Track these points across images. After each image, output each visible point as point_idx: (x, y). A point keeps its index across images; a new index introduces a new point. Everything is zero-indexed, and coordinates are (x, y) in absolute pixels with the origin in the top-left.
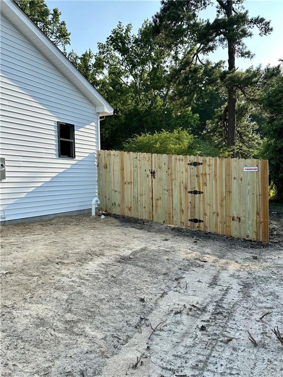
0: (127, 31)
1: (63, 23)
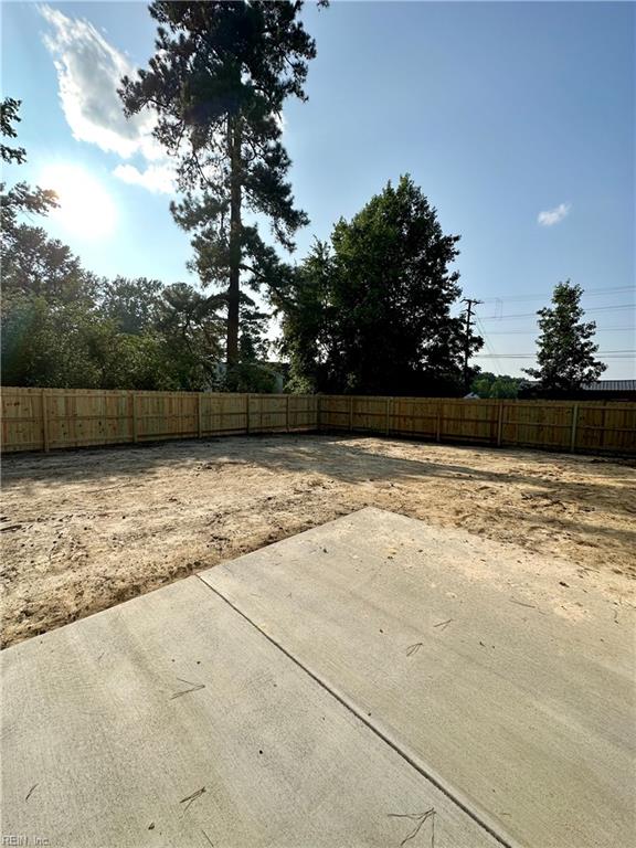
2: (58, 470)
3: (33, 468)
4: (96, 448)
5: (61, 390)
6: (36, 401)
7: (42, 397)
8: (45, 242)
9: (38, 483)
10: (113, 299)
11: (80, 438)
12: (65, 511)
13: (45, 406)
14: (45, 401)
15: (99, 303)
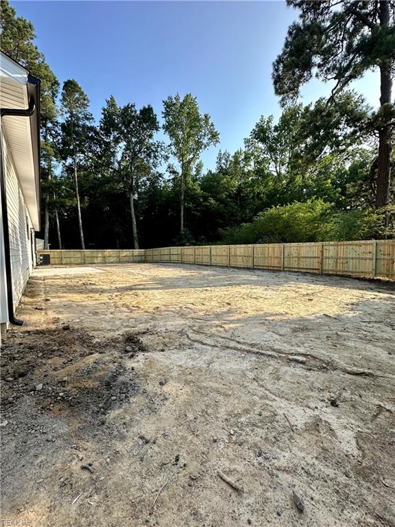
0: (268, 122)
1: (212, 125)
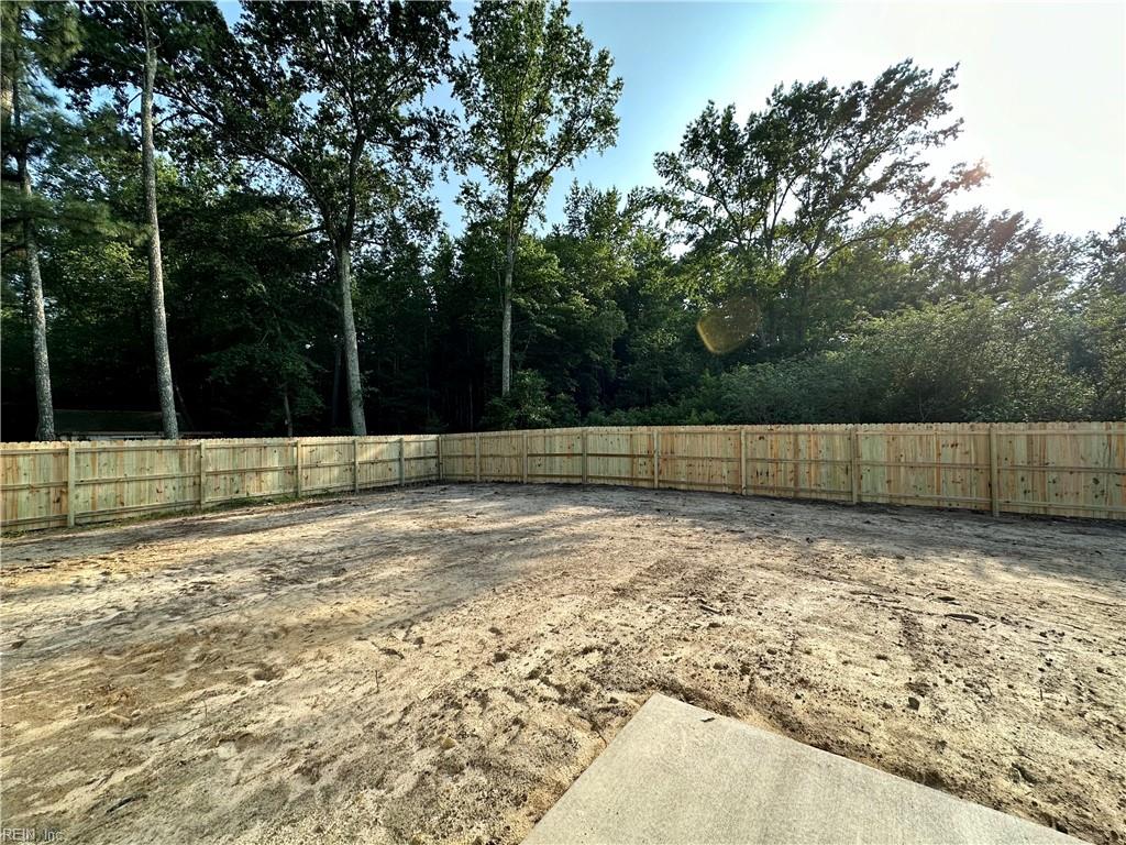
2: (1020, 548)
3: (979, 536)
4: (1088, 522)
5: (1021, 426)
6: (982, 441)
7: (989, 435)
8: (986, 222)
9: (990, 561)
10: (1109, 264)
11: (1054, 501)
12: (1046, 621)
13: (994, 450)
14: (994, 441)
15: (1078, 278)
